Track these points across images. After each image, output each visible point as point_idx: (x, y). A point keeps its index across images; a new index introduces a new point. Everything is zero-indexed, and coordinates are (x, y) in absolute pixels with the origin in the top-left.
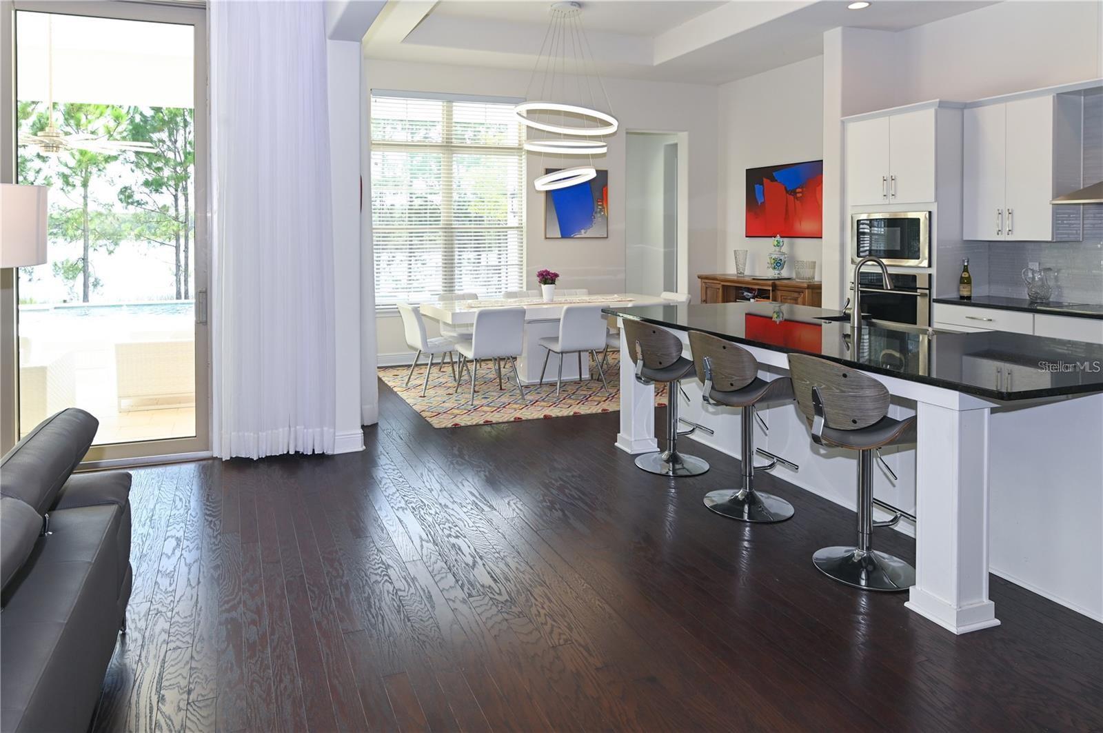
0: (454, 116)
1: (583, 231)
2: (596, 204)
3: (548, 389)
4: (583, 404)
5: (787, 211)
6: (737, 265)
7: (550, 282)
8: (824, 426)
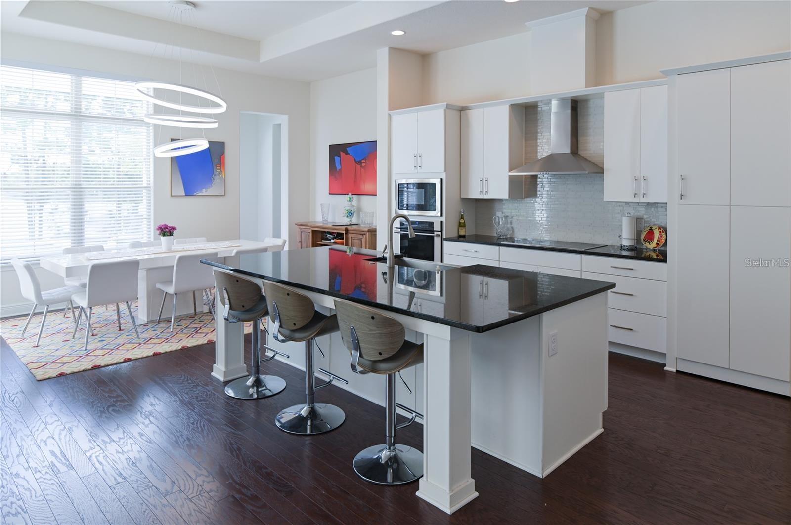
0: (83, 89)
1: (204, 190)
2: (215, 168)
3: (164, 325)
4: (192, 337)
5: (356, 176)
6: (323, 215)
7: (168, 234)
8: (359, 356)
